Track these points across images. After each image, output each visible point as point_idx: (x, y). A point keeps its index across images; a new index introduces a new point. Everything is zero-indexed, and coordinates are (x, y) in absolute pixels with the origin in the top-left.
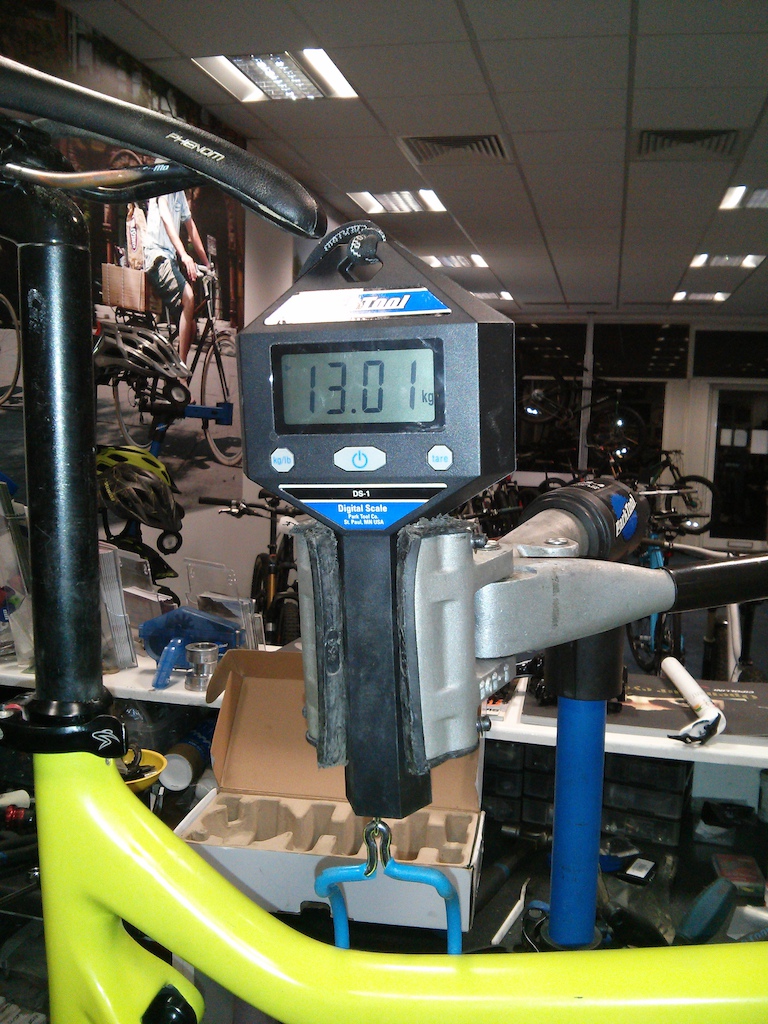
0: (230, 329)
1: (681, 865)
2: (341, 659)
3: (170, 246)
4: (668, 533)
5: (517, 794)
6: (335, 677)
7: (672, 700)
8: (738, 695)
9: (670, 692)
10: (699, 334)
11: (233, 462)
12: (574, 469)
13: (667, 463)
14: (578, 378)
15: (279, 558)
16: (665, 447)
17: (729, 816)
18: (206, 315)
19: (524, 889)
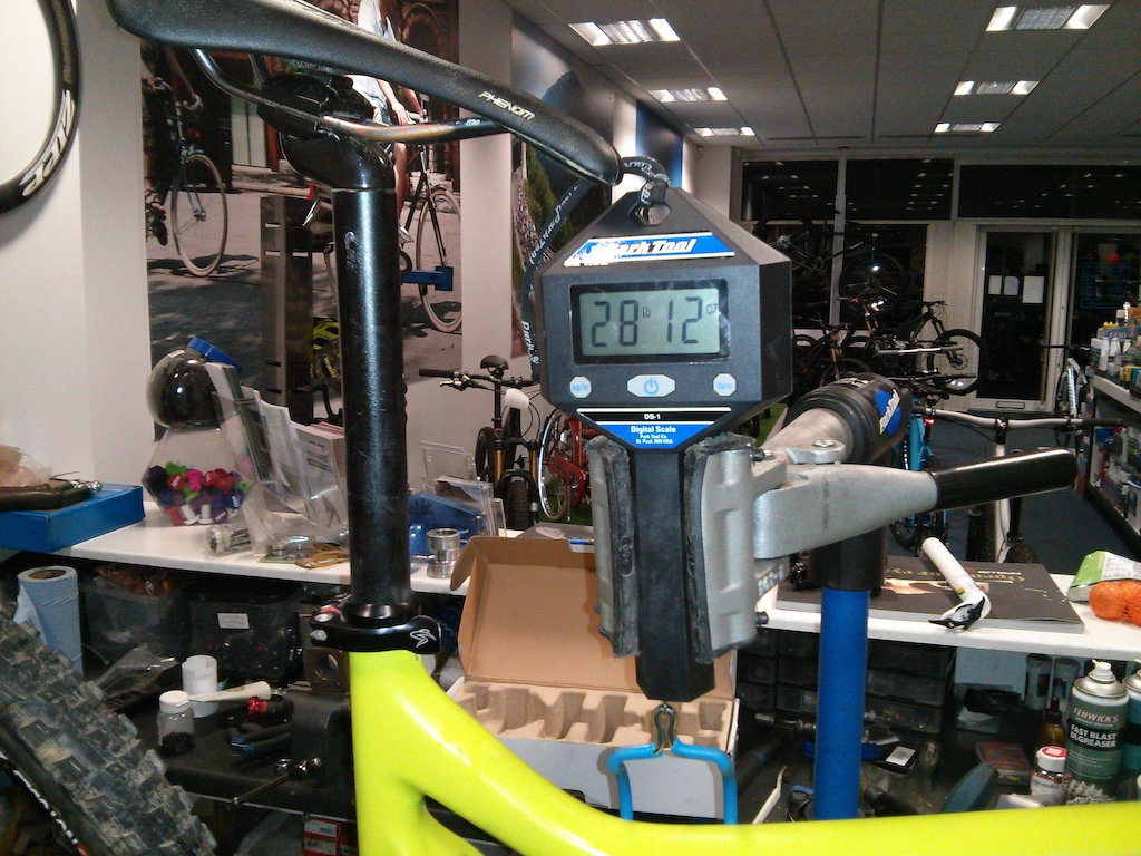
0: (446, 182)
1: (943, 754)
2: (633, 561)
3: (380, 94)
4: (930, 397)
5: (771, 681)
6: (629, 577)
7: (934, 583)
8: (1003, 577)
9: (932, 574)
10: (964, 168)
11: (452, 329)
12: (825, 325)
13: (929, 315)
14: (829, 222)
15: (506, 433)
16: (927, 298)
17: (994, 702)
18: (419, 168)
19: (780, 777)
